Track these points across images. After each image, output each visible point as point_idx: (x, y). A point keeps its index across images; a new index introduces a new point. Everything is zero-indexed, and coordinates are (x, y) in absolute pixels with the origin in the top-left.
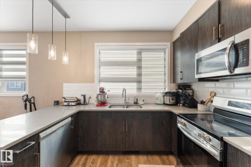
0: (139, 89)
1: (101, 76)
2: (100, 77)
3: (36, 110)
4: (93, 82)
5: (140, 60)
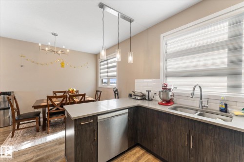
1: (168, 70)
2: (166, 71)
3: (118, 98)
4: (158, 77)
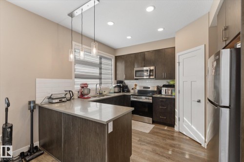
0: (101, 84)
5: (101, 63)
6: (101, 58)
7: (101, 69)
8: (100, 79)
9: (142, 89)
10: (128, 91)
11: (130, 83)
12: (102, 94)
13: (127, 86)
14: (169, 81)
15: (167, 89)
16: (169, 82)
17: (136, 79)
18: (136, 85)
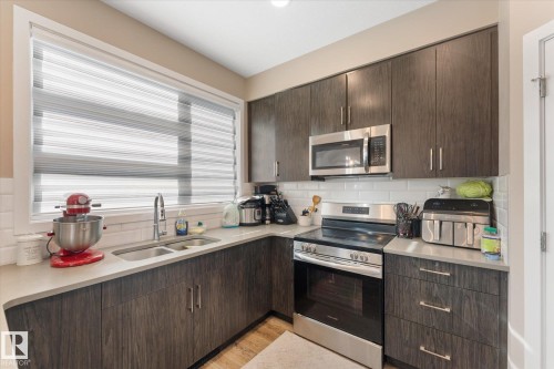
0: (185, 195)
5: (185, 121)
6: (185, 103)
7: (185, 141)
8: (185, 177)
9: (340, 214)
10: (291, 220)
11: (297, 194)
12: (185, 233)
13: (286, 202)
14: (449, 182)
15: (446, 217)
16: (453, 191)
17: (315, 178)
18: (317, 200)
